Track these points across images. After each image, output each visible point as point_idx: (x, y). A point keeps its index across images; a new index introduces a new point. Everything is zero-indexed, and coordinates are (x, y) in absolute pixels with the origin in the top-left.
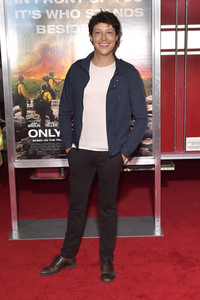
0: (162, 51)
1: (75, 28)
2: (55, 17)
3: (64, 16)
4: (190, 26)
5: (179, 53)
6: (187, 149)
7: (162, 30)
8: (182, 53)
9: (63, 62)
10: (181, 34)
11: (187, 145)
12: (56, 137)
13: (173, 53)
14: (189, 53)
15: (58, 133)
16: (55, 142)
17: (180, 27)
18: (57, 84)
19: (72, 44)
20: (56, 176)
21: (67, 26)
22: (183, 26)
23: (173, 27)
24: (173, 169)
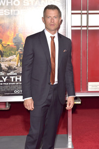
0: (72, 27)
1: (16, 12)
2: (4, 4)
3: (10, 4)
4: (90, 12)
5: (83, 28)
6: (89, 90)
7: (72, 14)
8: (85, 28)
9: (8, 33)
10: (85, 16)
11: (89, 87)
12: (3, 82)
13: (79, 28)
14: (90, 28)
15: (5, 80)
16: (3, 85)
17: (84, 12)
18: (5, 47)
19: (15, 22)
20: (3, 108)
21: (12, 11)
22: (85, 12)
23: (79, 12)
24: (80, 103)
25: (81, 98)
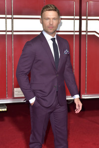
4: (15, 16)
6: (15, 96)
11: (15, 93)
14: (15, 33)
17: (8, 16)
23: (4, 16)
24: (6, 110)
25: (7, 104)
